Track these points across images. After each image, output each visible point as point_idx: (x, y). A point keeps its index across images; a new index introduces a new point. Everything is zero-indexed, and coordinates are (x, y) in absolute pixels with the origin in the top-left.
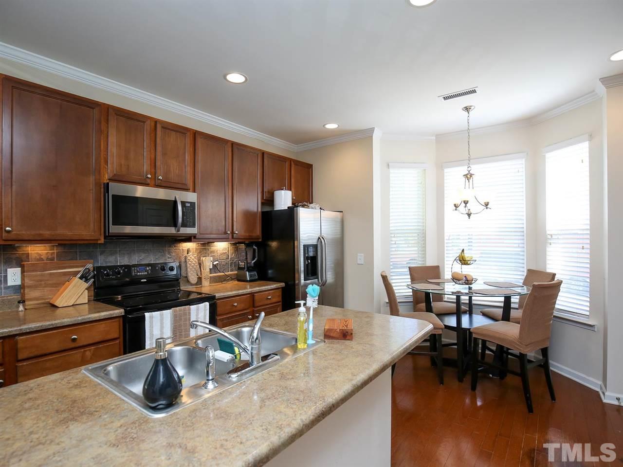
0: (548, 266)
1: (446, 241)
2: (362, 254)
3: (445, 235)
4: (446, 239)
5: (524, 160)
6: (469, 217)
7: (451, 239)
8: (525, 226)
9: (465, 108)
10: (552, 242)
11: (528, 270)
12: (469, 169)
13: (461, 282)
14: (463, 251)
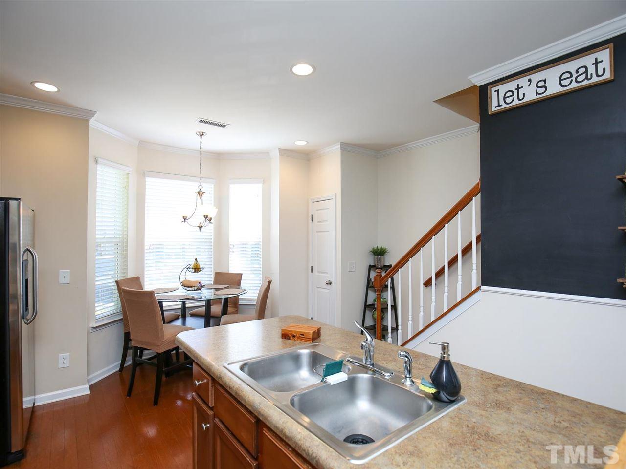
0: (230, 269)
1: (146, 251)
2: (69, 270)
3: (146, 244)
4: (146, 249)
5: (213, 185)
6: (200, 229)
7: (152, 249)
8: (212, 237)
9: (199, 132)
10: (233, 250)
11: (216, 273)
12: (201, 187)
13: (193, 289)
14: (196, 259)
